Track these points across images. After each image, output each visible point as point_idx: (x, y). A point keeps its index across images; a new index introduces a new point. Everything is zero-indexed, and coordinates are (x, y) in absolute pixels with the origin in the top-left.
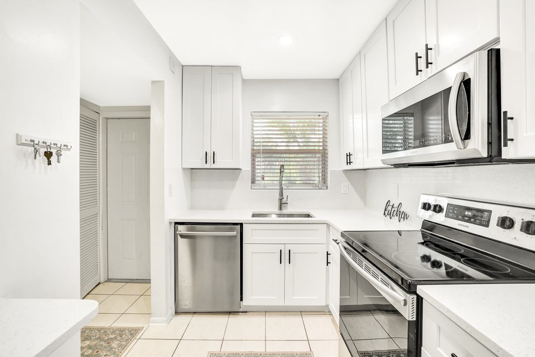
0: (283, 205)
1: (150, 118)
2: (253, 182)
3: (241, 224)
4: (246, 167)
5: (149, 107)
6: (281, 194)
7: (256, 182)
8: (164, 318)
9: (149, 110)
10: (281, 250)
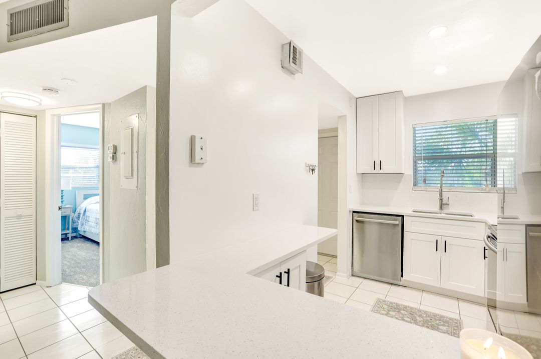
0: (444, 206)
1: (337, 136)
2: (415, 184)
3: (403, 216)
4: (408, 171)
5: (337, 128)
6: (441, 195)
7: (418, 185)
8: (345, 275)
9: (337, 131)
10: (437, 240)
